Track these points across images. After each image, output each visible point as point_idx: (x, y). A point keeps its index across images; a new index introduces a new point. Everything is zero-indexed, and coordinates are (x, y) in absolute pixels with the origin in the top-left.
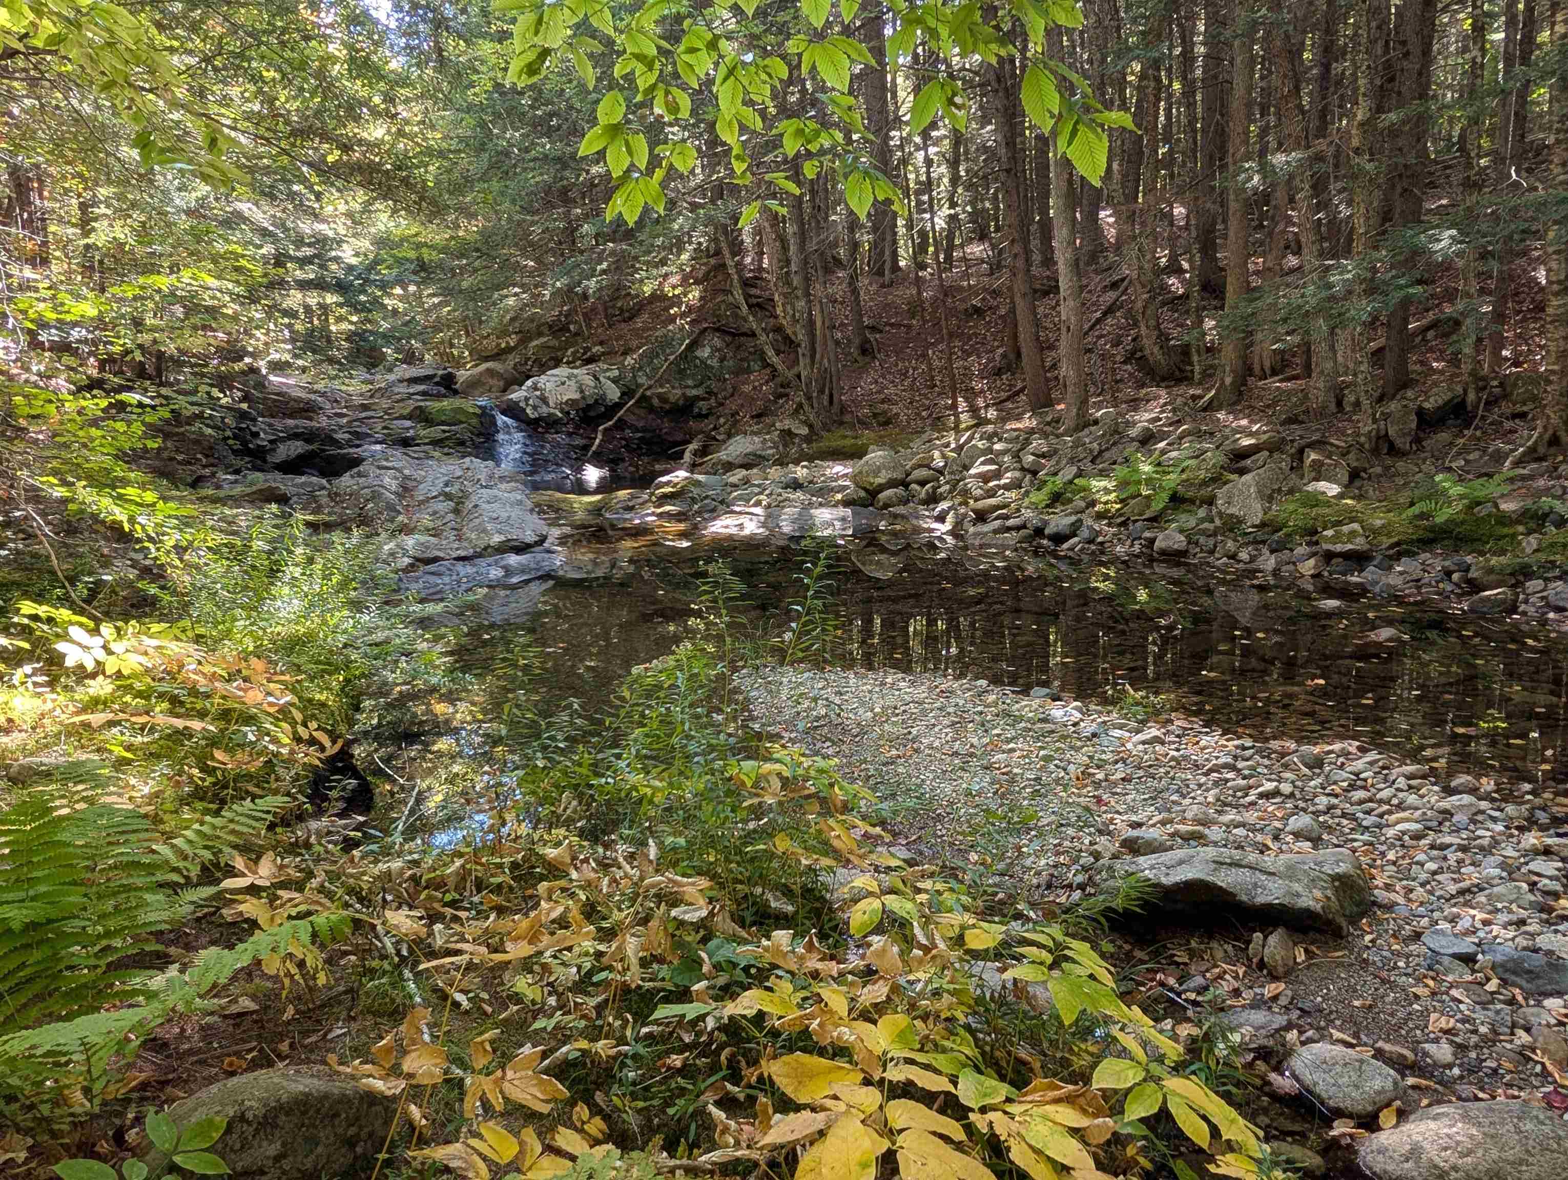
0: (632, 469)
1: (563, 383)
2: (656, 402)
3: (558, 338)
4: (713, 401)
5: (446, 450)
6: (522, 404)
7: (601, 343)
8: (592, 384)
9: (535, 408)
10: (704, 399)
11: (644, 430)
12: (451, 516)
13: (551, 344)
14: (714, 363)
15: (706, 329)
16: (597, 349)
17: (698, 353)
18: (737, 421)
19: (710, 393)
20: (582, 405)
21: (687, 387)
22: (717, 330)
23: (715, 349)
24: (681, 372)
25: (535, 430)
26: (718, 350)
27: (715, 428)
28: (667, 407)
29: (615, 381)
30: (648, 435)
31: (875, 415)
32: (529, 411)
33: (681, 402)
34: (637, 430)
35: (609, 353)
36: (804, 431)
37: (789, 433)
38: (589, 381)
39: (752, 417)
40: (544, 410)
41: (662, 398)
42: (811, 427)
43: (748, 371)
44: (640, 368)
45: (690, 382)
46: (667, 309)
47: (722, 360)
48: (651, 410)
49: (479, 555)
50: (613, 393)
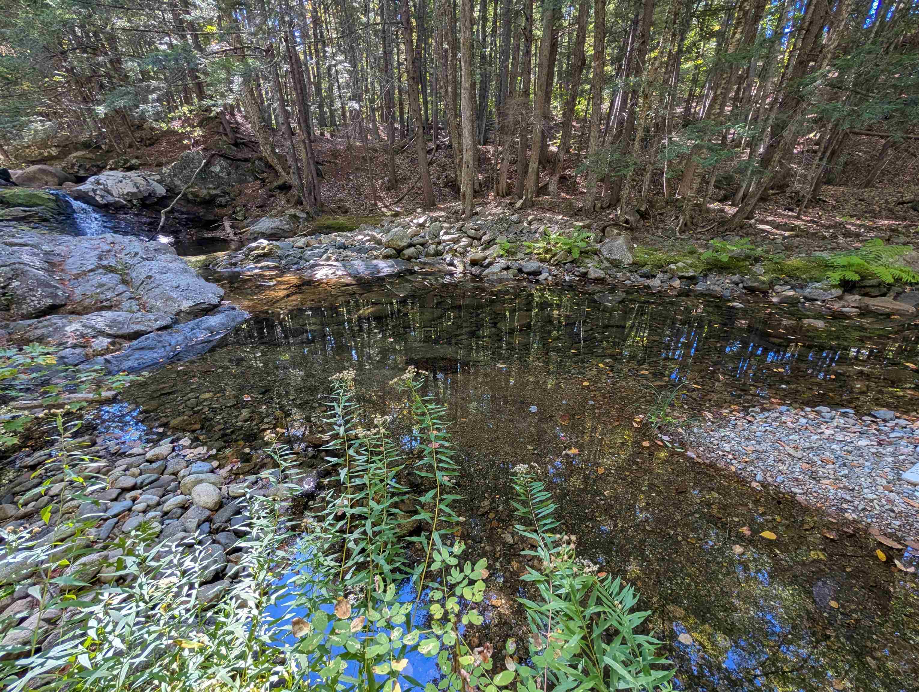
0: (188, 237)
1: (121, 181)
2: (190, 196)
3: (94, 153)
4: (227, 197)
5: (32, 225)
6: (91, 194)
7: (137, 158)
8: (145, 183)
9: (102, 196)
10: (220, 196)
11: (187, 213)
12: (121, 288)
13: (88, 156)
14: (224, 175)
15: (214, 155)
16: (134, 161)
17: (212, 169)
18: (247, 210)
19: (225, 193)
20: (140, 196)
21: (210, 189)
22: (221, 156)
23: (223, 168)
24: (204, 179)
25: (107, 211)
26: (225, 168)
27: (234, 213)
28: (198, 200)
29: (159, 182)
30: (192, 216)
31: (339, 208)
32: (98, 198)
33: (207, 198)
34: (183, 213)
35: (145, 164)
36: (304, 215)
37: (295, 216)
38: (140, 180)
39: (258, 207)
40: (111, 199)
41: (194, 194)
42: (307, 213)
43: (246, 181)
44: (175, 175)
45: (211, 186)
46: (180, 141)
47: (229, 174)
48: (188, 201)
49: (175, 322)
50: (161, 190)
